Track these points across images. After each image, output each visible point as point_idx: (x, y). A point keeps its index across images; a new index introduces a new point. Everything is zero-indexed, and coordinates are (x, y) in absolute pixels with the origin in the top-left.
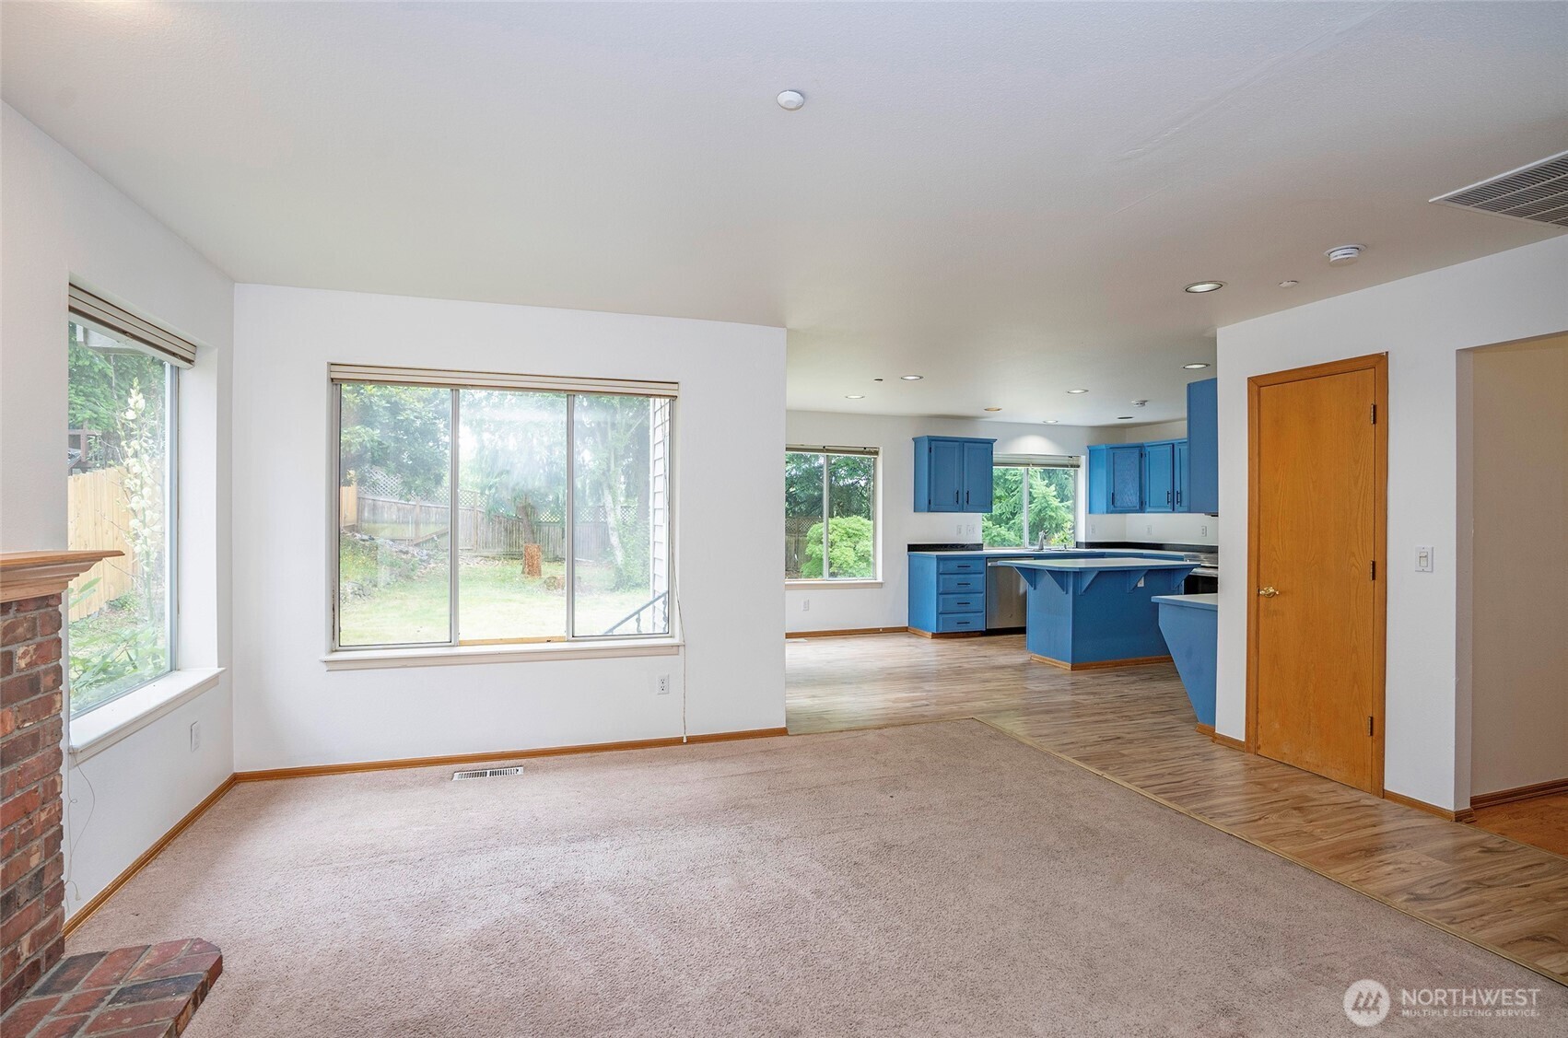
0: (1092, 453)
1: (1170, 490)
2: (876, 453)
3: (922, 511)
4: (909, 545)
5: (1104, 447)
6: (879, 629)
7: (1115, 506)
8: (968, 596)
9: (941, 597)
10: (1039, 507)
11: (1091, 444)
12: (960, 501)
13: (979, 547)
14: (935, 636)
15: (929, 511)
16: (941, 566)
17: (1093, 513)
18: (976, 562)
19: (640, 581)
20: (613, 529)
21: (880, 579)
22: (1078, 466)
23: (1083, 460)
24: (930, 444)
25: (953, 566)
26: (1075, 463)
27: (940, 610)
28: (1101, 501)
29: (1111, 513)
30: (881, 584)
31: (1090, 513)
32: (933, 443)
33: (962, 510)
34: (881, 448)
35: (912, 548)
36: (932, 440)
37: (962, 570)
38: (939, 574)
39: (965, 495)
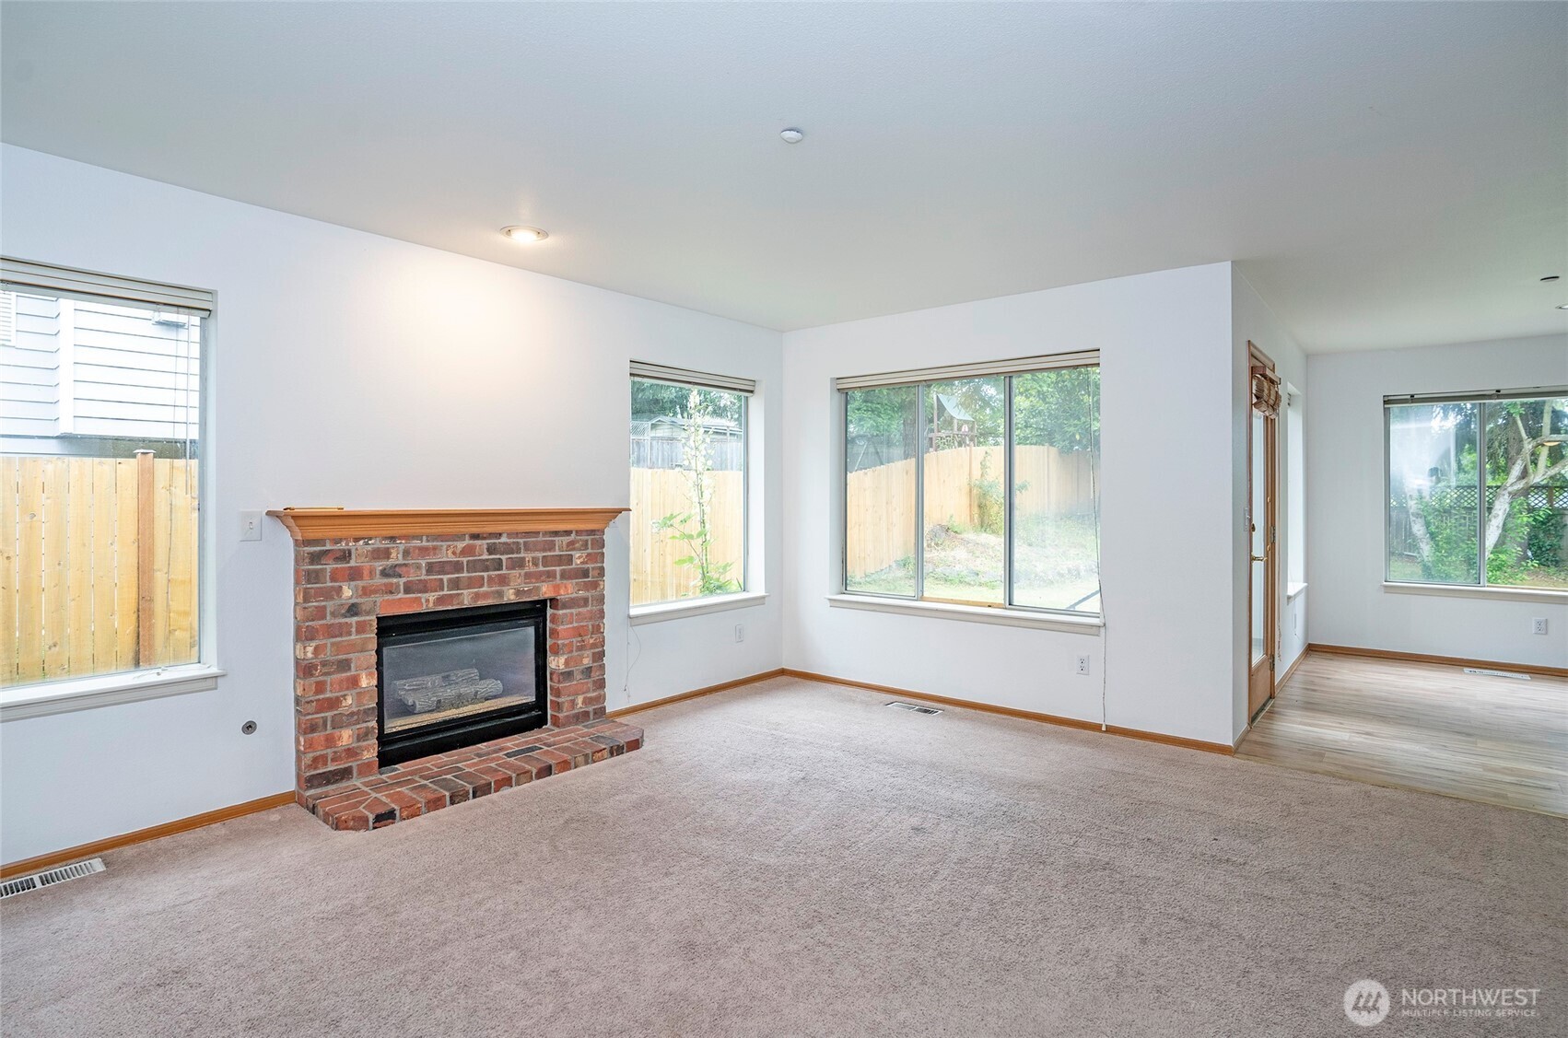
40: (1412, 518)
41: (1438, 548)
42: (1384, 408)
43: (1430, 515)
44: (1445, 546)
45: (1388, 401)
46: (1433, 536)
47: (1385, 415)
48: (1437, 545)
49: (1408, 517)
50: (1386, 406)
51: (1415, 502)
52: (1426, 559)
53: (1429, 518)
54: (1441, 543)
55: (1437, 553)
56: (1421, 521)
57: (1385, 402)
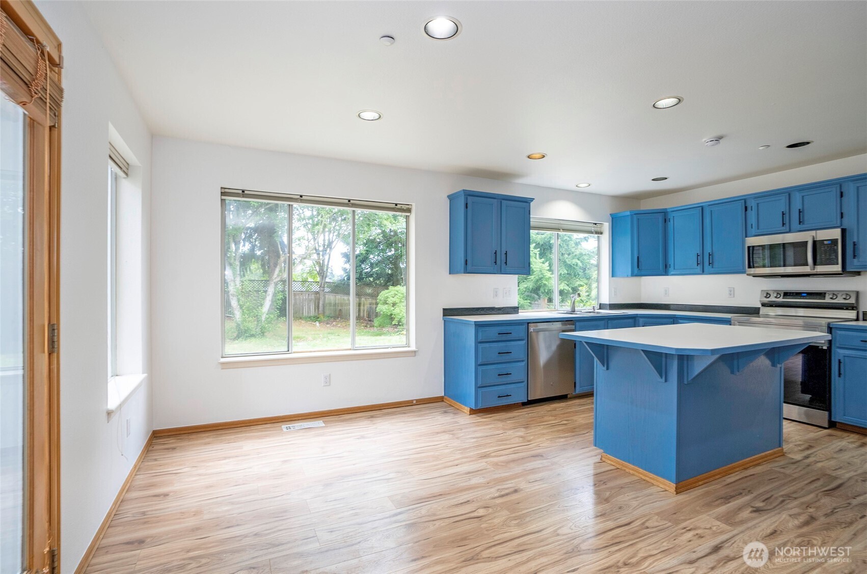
0: (615, 220)
1: (699, 251)
2: (409, 210)
3: (457, 273)
4: (444, 310)
5: (628, 213)
6: (412, 401)
7: (640, 268)
8: (508, 365)
9: (480, 368)
10: (537, 278)
11: (614, 212)
12: (498, 262)
13: (515, 310)
14: (473, 412)
15: (466, 271)
16: (480, 334)
17: (616, 276)
18: (517, 327)
19: (254, 333)
20: (233, 295)
21: (413, 348)
22: (601, 233)
23: (606, 227)
24: (466, 199)
25: (493, 333)
26: (598, 230)
27: (480, 384)
28: (626, 264)
29: (637, 276)
30: (414, 353)
31: (613, 276)
32: (470, 199)
33: (501, 272)
34: (414, 204)
35: (447, 312)
36: (468, 194)
37: (504, 337)
38: (478, 342)
39: (504, 256)
40: (231, 297)
41: (243, 314)
42: (222, 200)
43: (239, 295)
44: (247, 312)
45: (225, 193)
46: (241, 307)
47: (222, 206)
48: (243, 312)
49: (228, 296)
50: (223, 197)
51: (233, 287)
52: (238, 320)
53: (239, 297)
54: (245, 311)
55: (243, 316)
56: (235, 298)
57: (223, 194)
